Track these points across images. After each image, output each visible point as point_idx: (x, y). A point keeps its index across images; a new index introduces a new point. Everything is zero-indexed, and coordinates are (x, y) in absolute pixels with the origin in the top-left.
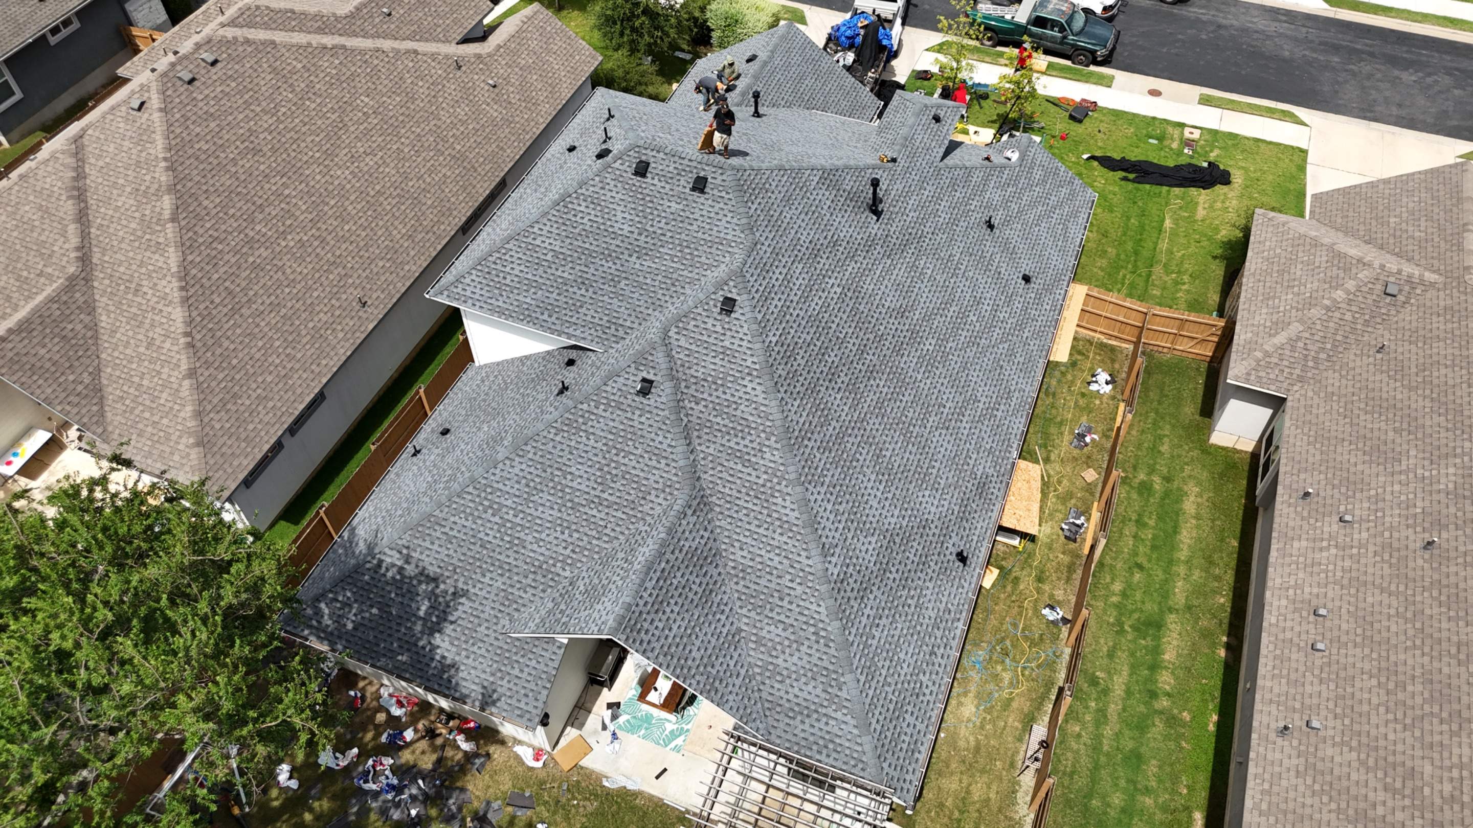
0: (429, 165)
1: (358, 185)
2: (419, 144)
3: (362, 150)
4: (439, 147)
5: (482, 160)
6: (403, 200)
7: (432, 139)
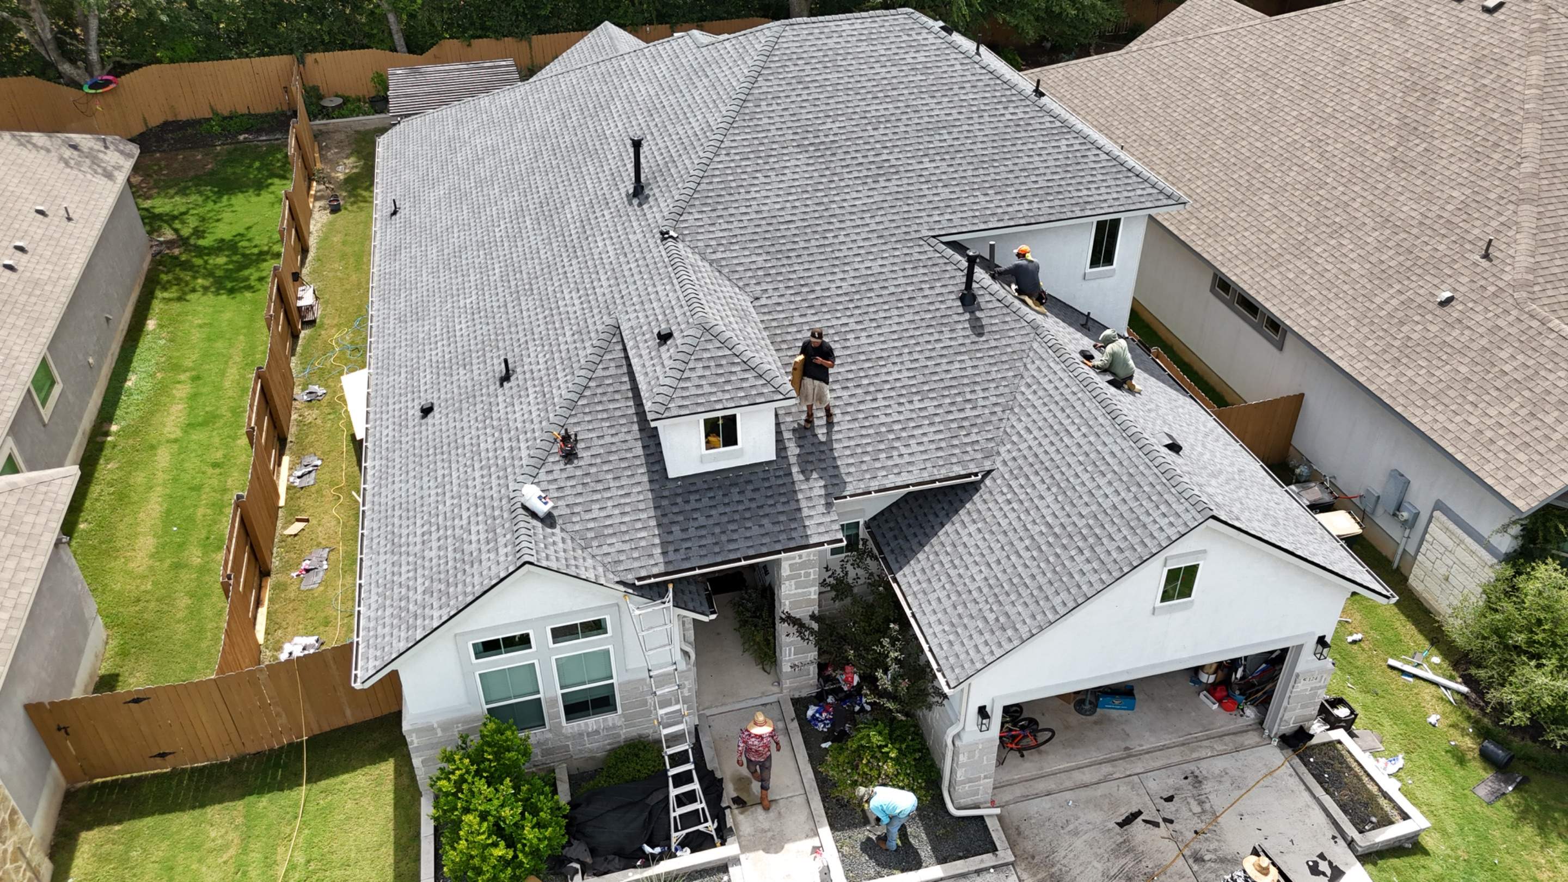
0: (1293, 215)
1: (1275, 147)
2: (1330, 205)
3: (1329, 148)
4: (1324, 228)
5: (1291, 276)
6: (1243, 190)
7: (1337, 219)
